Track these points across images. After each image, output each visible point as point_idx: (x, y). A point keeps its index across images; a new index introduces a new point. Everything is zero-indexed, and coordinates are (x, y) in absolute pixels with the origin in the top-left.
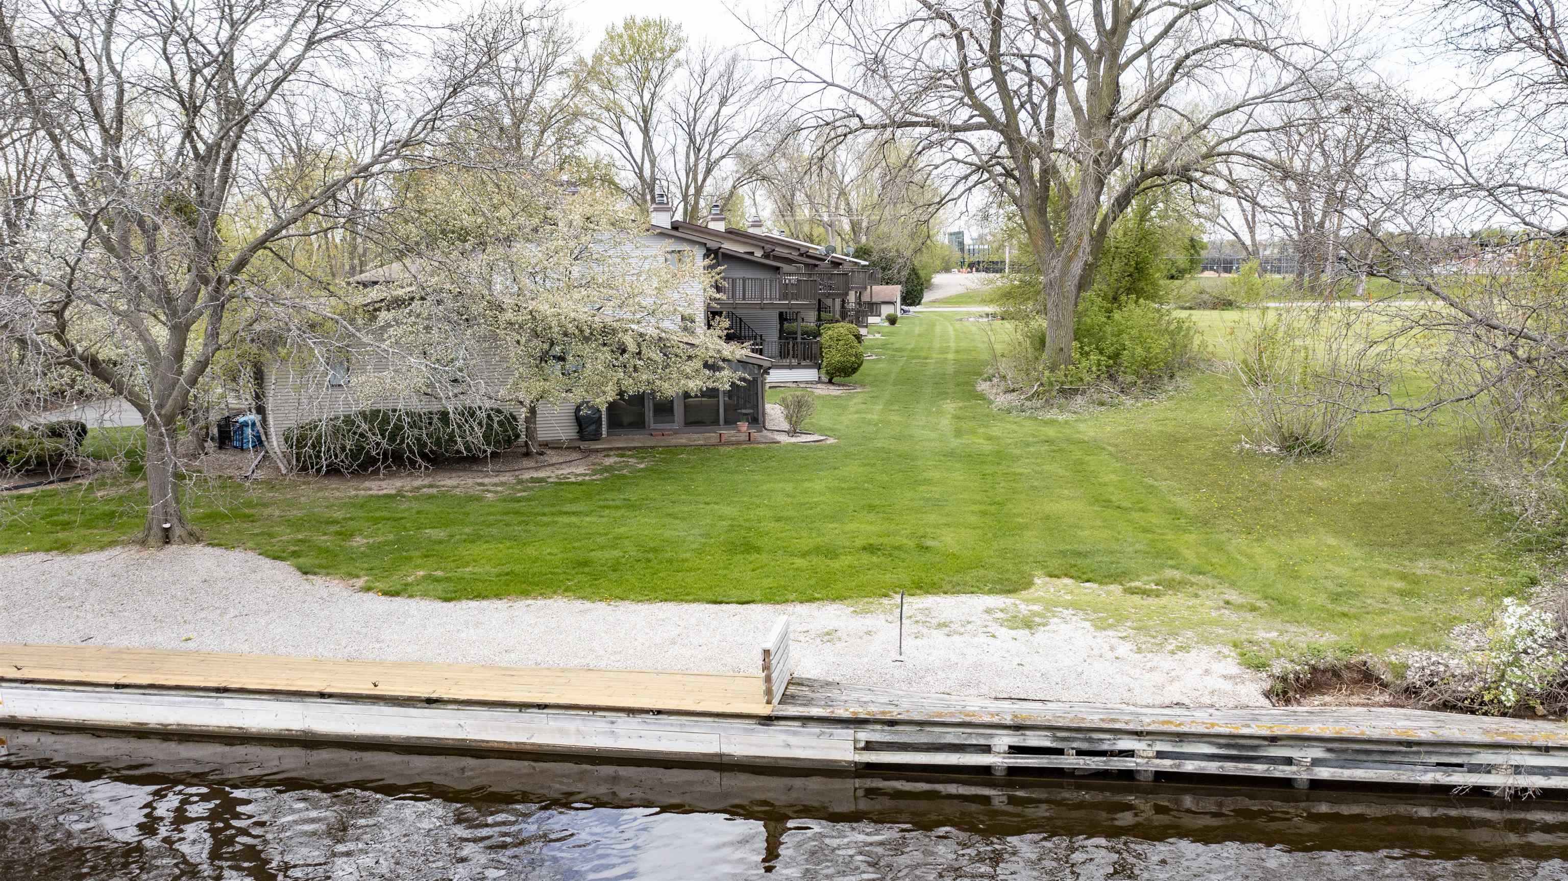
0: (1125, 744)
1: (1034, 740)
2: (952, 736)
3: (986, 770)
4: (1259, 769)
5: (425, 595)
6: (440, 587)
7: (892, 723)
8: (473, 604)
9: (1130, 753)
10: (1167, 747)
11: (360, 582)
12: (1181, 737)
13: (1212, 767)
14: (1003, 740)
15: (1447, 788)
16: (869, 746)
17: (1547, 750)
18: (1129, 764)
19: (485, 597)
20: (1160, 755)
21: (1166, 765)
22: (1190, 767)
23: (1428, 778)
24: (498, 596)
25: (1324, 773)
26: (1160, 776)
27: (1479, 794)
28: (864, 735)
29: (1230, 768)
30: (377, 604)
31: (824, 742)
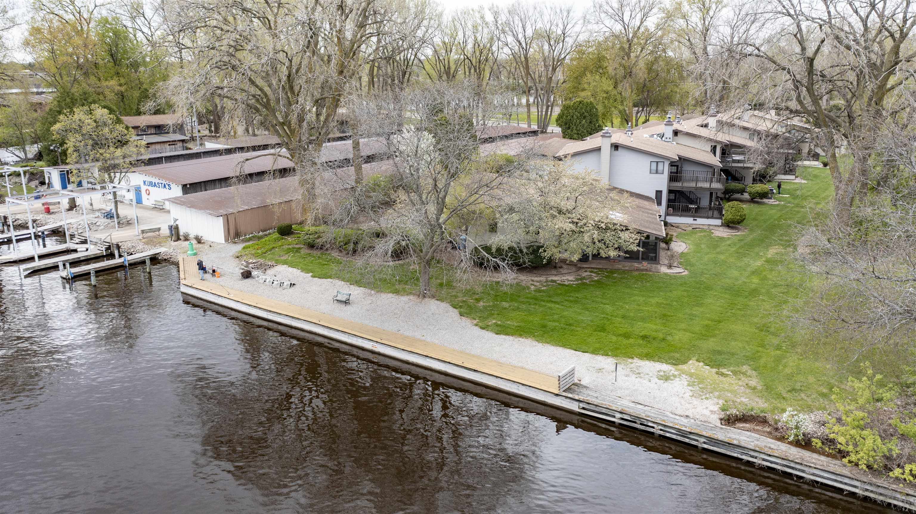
0: (650, 424)
1: (626, 417)
2: (604, 411)
3: (614, 422)
4: (687, 440)
5: (492, 331)
6: (497, 328)
7: (588, 403)
8: (504, 337)
9: (653, 427)
10: (662, 428)
11: (475, 322)
12: (665, 426)
13: (674, 437)
14: (618, 415)
15: (742, 459)
16: (583, 408)
17: (770, 455)
18: (652, 430)
19: (509, 335)
20: (661, 430)
21: (662, 433)
22: (668, 435)
23: (735, 455)
24: (512, 335)
25: (706, 446)
26: (660, 436)
27: (749, 463)
28: (582, 405)
29: (679, 438)
30: (477, 331)
31: (571, 404)
